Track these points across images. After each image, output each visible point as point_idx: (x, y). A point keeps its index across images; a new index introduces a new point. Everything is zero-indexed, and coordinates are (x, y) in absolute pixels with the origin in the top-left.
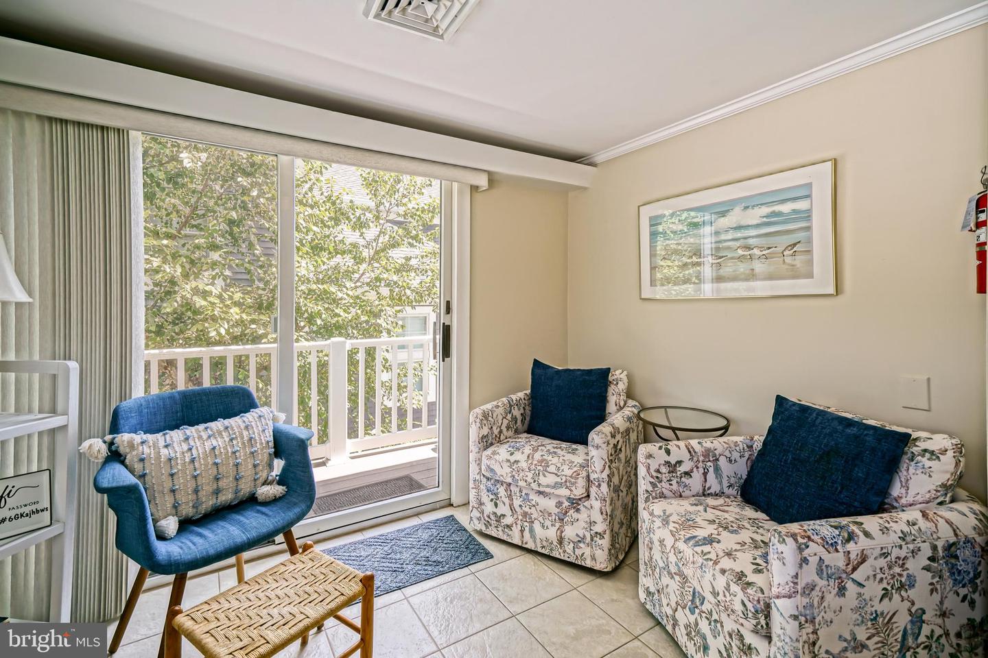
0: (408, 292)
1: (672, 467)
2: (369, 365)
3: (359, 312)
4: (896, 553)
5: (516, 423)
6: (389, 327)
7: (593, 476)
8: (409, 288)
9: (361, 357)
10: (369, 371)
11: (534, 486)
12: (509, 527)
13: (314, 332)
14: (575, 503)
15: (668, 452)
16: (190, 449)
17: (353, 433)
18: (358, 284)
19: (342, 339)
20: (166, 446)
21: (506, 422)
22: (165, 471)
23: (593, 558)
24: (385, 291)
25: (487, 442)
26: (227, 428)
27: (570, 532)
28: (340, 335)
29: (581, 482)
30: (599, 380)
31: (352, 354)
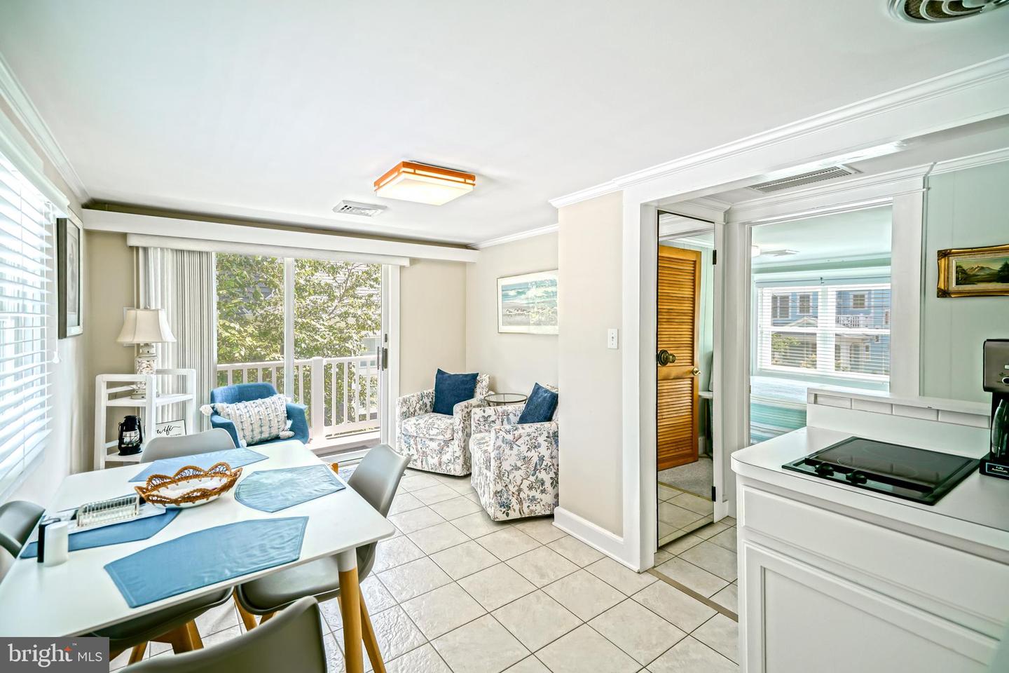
0: (369, 322)
1: (486, 419)
2: (340, 376)
3: (332, 338)
4: (533, 434)
5: (426, 406)
6: (355, 348)
7: (455, 428)
8: (370, 319)
9: (334, 371)
10: (340, 381)
11: (427, 436)
12: (415, 460)
13: (298, 353)
14: (447, 443)
15: (484, 411)
16: (248, 412)
17: (328, 422)
18: (332, 315)
19: (320, 358)
20: (238, 409)
21: (418, 406)
22: (239, 420)
23: (455, 470)
24: (351, 321)
25: (406, 415)
26: (263, 403)
27: (445, 458)
28: (318, 354)
29: (449, 432)
30: (473, 379)
31: (328, 368)
